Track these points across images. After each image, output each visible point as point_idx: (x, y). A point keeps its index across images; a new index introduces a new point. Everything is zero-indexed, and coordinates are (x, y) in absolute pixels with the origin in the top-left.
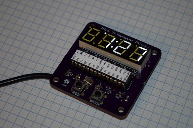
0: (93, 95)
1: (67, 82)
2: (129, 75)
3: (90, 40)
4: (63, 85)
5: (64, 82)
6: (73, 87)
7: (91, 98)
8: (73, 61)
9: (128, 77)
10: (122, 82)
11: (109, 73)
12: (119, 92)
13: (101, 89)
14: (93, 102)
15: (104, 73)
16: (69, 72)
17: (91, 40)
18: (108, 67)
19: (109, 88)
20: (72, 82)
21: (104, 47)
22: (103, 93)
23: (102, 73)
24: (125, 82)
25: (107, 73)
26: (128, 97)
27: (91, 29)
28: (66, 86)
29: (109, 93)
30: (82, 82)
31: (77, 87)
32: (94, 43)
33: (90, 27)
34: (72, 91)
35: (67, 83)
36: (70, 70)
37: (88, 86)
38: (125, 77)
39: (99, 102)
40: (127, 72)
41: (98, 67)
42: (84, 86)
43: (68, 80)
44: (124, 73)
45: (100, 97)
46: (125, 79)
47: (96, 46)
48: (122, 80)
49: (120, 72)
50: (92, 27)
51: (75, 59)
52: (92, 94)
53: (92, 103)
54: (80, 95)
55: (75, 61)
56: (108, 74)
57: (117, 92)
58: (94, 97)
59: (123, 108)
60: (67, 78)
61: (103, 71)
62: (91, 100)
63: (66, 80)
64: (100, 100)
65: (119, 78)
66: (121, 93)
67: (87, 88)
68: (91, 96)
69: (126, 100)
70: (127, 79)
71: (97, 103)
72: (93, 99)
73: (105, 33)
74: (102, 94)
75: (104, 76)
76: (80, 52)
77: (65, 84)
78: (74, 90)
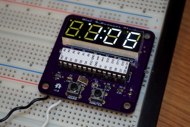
0: (93, 96)
1: (58, 86)
2: (128, 66)
3: (74, 35)
4: (55, 90)
5: (56, 87)
6: (67, 91)
7: (91, 99)
8: (61, 62)
9: (127, 68)
10: (122, 75)
11: (106, 67)
12: (120, 87)
13: (99, 87)
14: (94, 103)
15: (100, 68)
16: (58, 75)
17: (76, 35)
18: (102, 61)
19: (108, 84)
20: (65, 85)
21: (93, 40)
22: (103, 90)
23: (97, 69)
24: (126, 73)
25: (103, 68)
26: (131, 90)
27: (73, 23)
28: (58, 91)
29: (108, 90)
30: (76, 83)
31: (72, 90)
32: (80, 37)
33: (71, 20)
34: (67, 95)
35: (59, 88)
36: (58, 72)
37: (83, 87)
38: (124, 69)
39: (101, 102)
40: (125, 62)
41: (91, 63)
42: (79, 87)
43: (59, 84)
44: (122, 65)
45: (101, 97)
46: (125, 71)
47: (83, 39)
48: (122, 72)
49: (117, 63)
50: (73, 20)
51: (63, 59)
52: (91, 95)
53: (93, 105)
54: (78, 98)
55: (63, 61)
56: (105, 69)
57: (117, 87)
58: (95, 98)
59: (128, 104)
60: (58, 82)
61: (98, 67)
62: (91, 101)
63: (57, 84)
64: (101, 100)
65: (118, 71)
66: (122, 87)
67: (83, 89)
68: (91, 97)
69: (130, 94)
70: (127, 70)
71: (99, 104)
72: (92, 100)
73: (90, 24)
74: (103, 93)
75: (100, 71)
76: (67, 49)
77: (57, 89)
78: (69, 94)
